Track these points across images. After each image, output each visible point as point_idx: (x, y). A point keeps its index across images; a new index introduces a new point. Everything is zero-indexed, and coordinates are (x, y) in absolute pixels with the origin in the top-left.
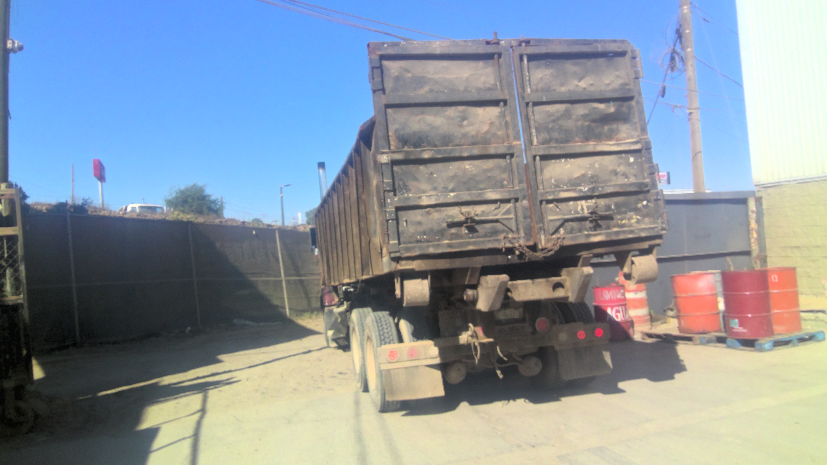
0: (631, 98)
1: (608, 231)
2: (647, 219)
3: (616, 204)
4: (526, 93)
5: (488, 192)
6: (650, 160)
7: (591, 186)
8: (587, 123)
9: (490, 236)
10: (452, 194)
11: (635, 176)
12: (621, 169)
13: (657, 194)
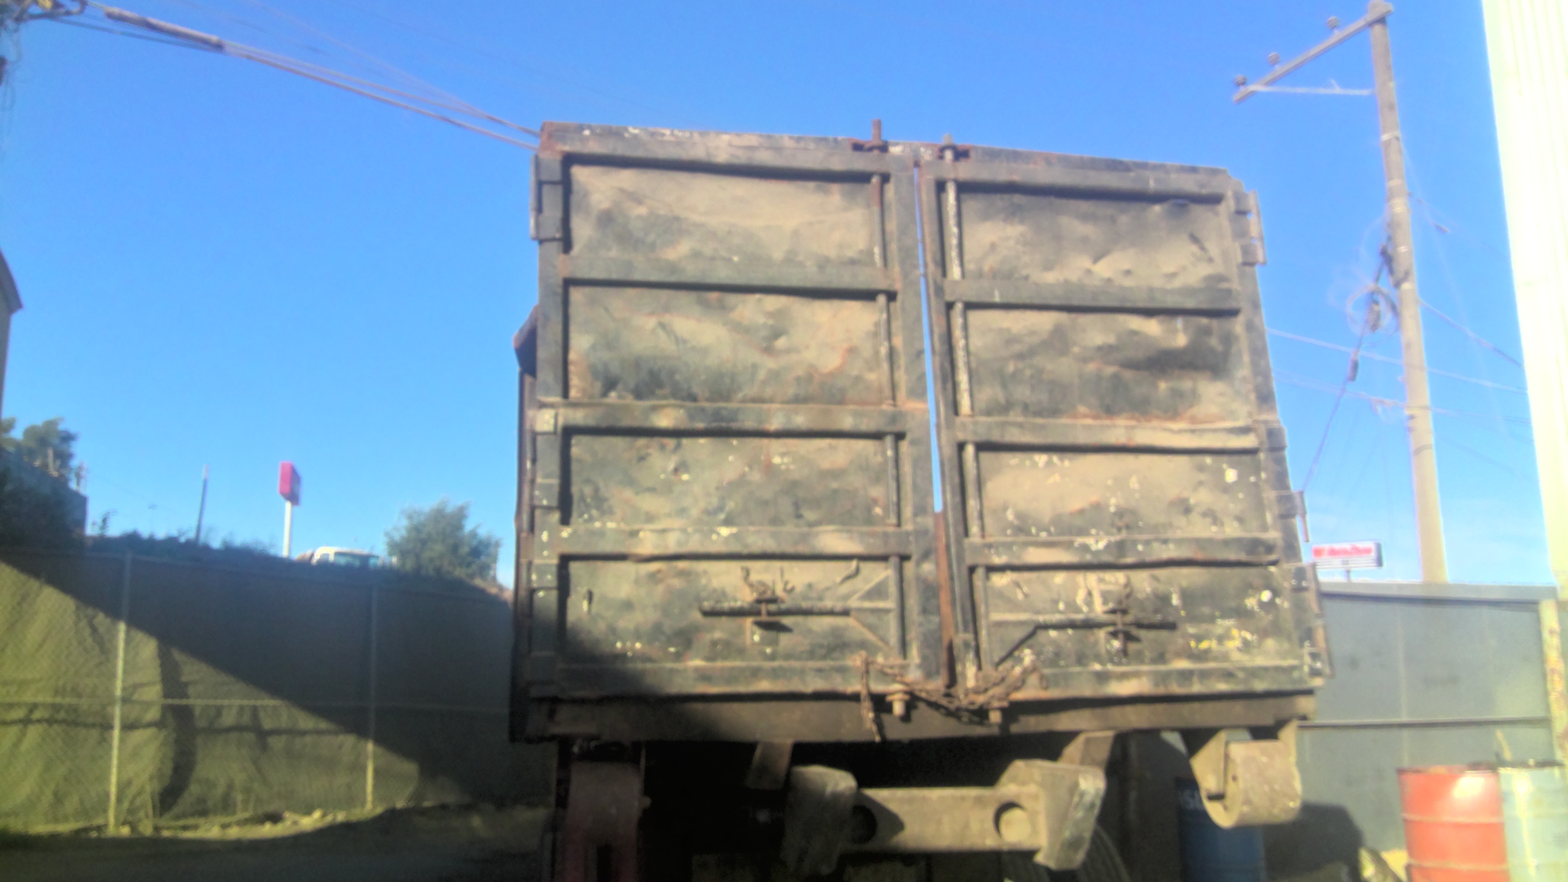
0: (1233, 313)
1: (1162, 668)
2: (1270, 643)
3: (1185, 595)
4: (949, 277)
5: (826, 532)
6: (1281, 479)
7: (1117, 538)
8: (1110, 370)
9: (824, 657)
10: (725, 531)
11: (1240, 519)
12: (1202, 498)
13: (1300, 574)
